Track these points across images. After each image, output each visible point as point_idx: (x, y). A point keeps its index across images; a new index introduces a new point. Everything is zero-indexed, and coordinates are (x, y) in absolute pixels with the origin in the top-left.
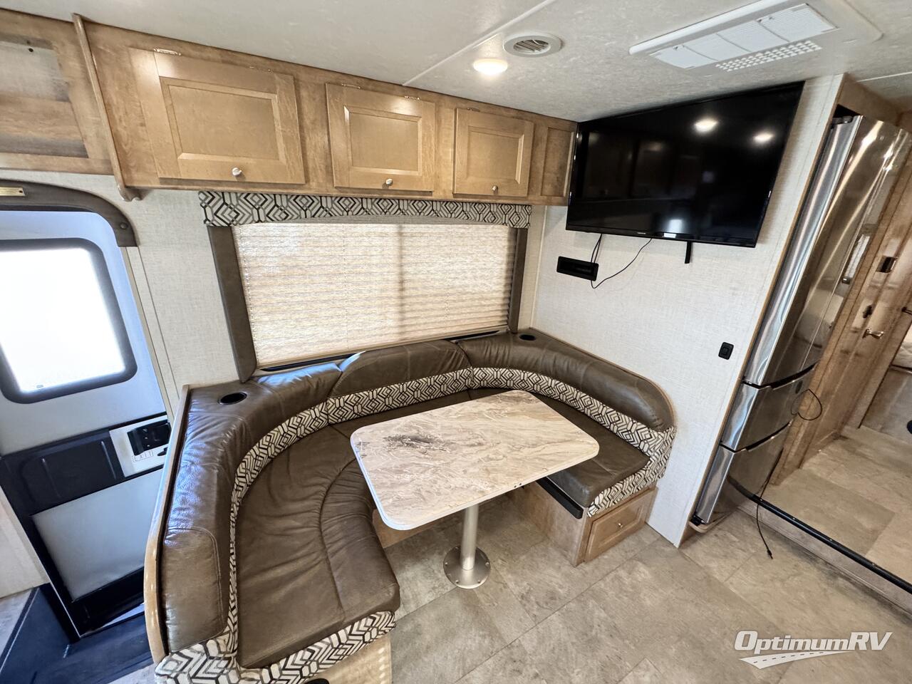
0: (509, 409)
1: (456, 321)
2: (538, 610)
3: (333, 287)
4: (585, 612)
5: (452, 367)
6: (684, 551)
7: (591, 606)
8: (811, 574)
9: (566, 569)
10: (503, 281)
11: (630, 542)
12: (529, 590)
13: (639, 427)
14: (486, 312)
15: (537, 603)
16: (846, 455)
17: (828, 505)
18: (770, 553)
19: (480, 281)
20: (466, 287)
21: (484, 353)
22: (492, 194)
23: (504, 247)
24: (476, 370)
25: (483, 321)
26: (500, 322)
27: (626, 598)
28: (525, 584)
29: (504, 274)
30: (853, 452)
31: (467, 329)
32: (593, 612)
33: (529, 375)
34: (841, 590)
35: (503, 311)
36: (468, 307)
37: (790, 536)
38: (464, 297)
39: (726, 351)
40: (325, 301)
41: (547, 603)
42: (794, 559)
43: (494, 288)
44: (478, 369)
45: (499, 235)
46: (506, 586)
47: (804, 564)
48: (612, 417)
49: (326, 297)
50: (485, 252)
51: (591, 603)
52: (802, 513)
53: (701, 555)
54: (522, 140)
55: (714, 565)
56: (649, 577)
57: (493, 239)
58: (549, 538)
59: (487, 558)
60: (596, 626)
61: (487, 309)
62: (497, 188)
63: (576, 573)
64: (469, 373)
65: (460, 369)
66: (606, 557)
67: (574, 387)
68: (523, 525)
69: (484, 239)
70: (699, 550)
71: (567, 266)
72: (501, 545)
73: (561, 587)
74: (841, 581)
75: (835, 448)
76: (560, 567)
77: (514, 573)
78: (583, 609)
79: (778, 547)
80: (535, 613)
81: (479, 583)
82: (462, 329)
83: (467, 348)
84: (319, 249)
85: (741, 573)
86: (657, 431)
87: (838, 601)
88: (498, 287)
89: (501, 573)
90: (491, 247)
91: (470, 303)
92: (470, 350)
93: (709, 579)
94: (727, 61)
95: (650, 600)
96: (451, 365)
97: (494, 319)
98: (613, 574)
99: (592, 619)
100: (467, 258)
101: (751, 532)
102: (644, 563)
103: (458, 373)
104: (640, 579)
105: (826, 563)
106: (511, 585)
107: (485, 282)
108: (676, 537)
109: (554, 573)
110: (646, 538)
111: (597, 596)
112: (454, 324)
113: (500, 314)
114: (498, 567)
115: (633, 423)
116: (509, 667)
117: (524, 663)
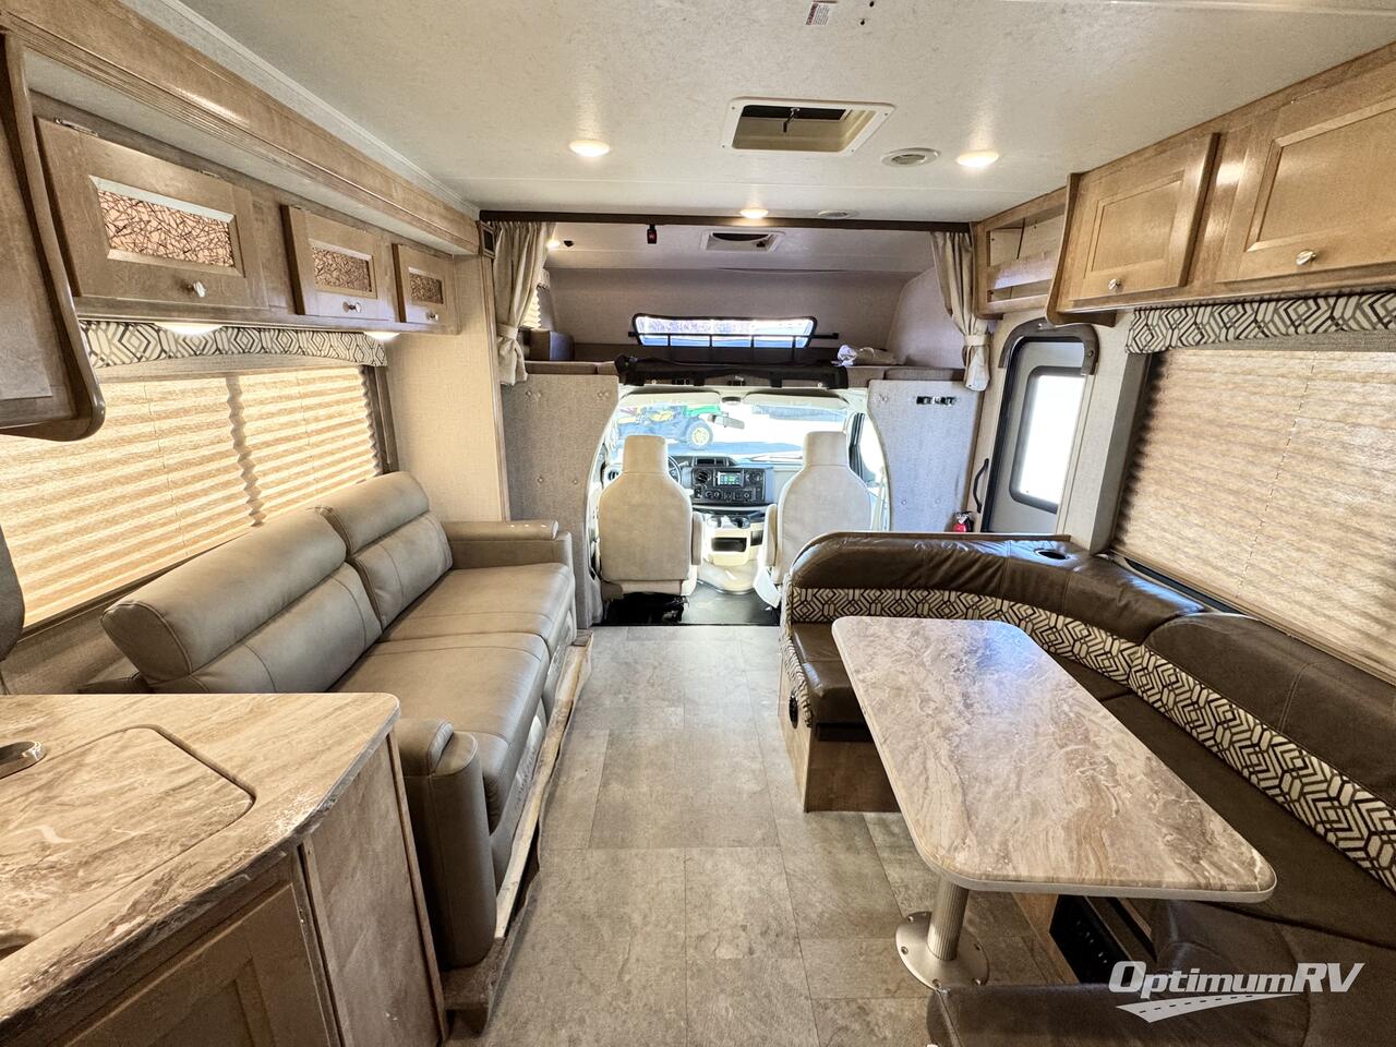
3: (1256, 471)
15: (844, 1029)
40: (1231, 492)
49: (1234, 484)
80: (831, 1013)
84: (1258, 397)
106: (887, 1002)
116: (774, 925)
117: (773, 945)
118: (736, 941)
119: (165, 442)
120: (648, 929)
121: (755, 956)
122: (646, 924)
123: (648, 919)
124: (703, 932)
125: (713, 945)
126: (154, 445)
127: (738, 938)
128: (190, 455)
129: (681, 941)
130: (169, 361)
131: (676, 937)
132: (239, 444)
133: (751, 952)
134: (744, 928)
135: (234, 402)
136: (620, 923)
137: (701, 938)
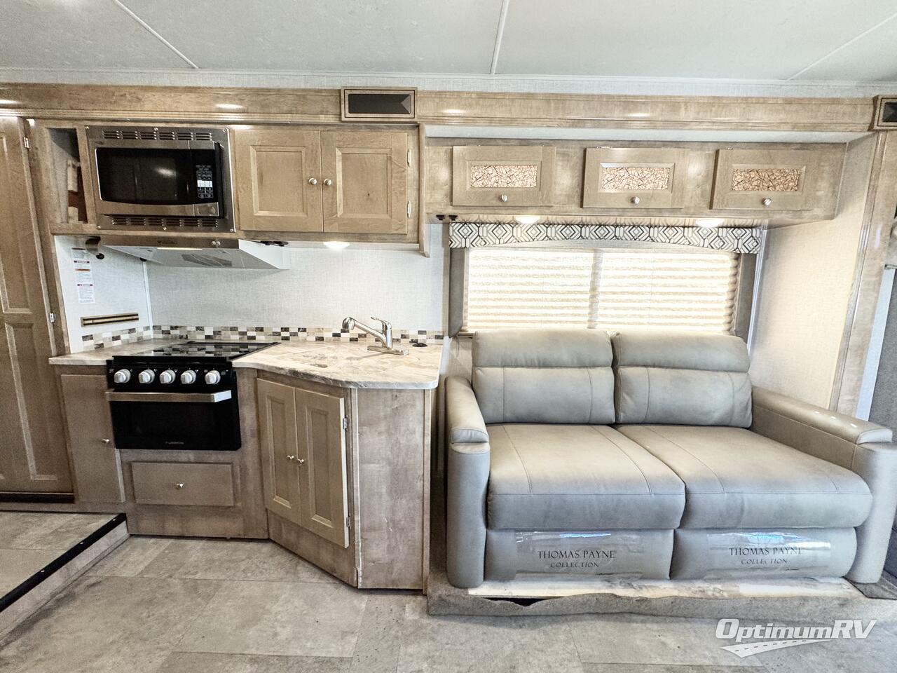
119: (546, 280)
126: (541, 280)
128: (558, 289)
130: (549, 241)
132: (593, 289)
135: (596, 267)
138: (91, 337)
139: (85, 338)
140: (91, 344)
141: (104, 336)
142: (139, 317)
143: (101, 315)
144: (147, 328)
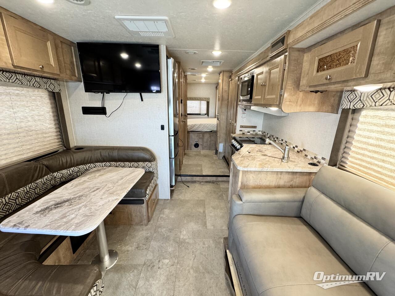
0: (98, 174)
1: (29, 149)
2: (145, 246)
4: (160, 233)
5: (39, 177)
6: (172, 199)
7: (160, 230)
8: (197, 185)
9: (145, 228)
10: (53, 122)
11: (158, 207)
12: (138, 244)
13: (147, 164)
14: (48, 141)
15: (144, 244)
16: (188, 157)
17: (192, 168)
18: (188, 187)
19: (39, 123)
20: (30, 127)
21: (58, 162)
22: (40, 70)
23: (48, 103)
24: (55, 174)
25: (47, 147)
26: (58, 145)
27: (167, 221)
28: (135, 244)
29: (52, 118)
30: (189, 156)
31: (39, 153)
32: (162, 231)
33: (89, 166)
34: (203, 185)
35: (58, 139)
36: (36, 139)
37: (190, 180)
38: (31, 133)
39: (163, 128)
41: (147, 242)
42: (193, 184)
43: (49, 126)
44: (56, 173)
45: (43, 96)
46: (128, 251)
47: (195, 184)
48: (135, 165)
50: (37, 106)
51: (159, 230)
52: (189, 173)
53: (176, 197)
54: (49, 44)
55: (180, 197)
56: (169, 211)
57: (40, 98)
58: (132, 225)
59: (113, 250)
60: (165, 233)
61: (48, 139)
62: (43, 67)
63: (149, 226)
64: (51, 177)
65: (45, 176)
66: (154, 215)
67: (114, 162)
68: (118, 229)
69: (34, 98)
70: (175, 195)
71: (87, 111)
72: (115, 242)
73: (148, 234)
74: (202, 183)
75: (185, 157)
76: (143, 229)
77: (127, 245)
78: (158, 233)
79: (189, 184)
80: (145, 247)
81: (116, 260)
82: (36, 153)
83: (45, 162)
85: (186, 194)
86: (153, 162)
87: (204, 187)
88: (51, 125)
89: (123, 249)
90: (40, 103)
91: (35, 136)
92: (47, 163)
93: (181, 201)
94: (143, 32)
95: (173, 216)
96: (38, 175)
97: (54, 144)
98: (159, 218)
99: (163, 233)
100: (25, 109)
101: (182, 185)
102: (165, 209)
103: (44, 179)
104: (167, 213)
105: (198, 181)
106: (130, 249)
107: (42, 123)
108: (168, 197)
109: (142, 232)
110: (161, 203)
111: (159, 227)
112: (28, 151)
113: (57, 141)
114: (120, 249)
115: (144, 163)
116: (149, 268)
117: (153, 263)
118: (162, 264)
120: (188, 268)
121: (158, 260)
122: (189, 270)
123: (188, 271)
124: (172, 267)
125: (170, 263)
127: (162, 265)
129: (178, 265)
131: (180, 266)
133: (159, 261)
134: (159, 268)
136: (197, 270)
137: (173, 265)
138: (242, 131)
139: (240, 131)
140: (241, 132)
141: (246, 131)
142: (257, 127)
143: (246, 125)
144: (260, 131)
